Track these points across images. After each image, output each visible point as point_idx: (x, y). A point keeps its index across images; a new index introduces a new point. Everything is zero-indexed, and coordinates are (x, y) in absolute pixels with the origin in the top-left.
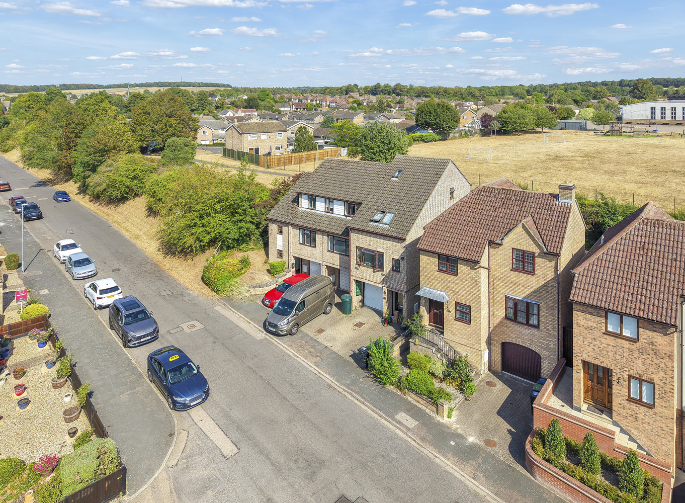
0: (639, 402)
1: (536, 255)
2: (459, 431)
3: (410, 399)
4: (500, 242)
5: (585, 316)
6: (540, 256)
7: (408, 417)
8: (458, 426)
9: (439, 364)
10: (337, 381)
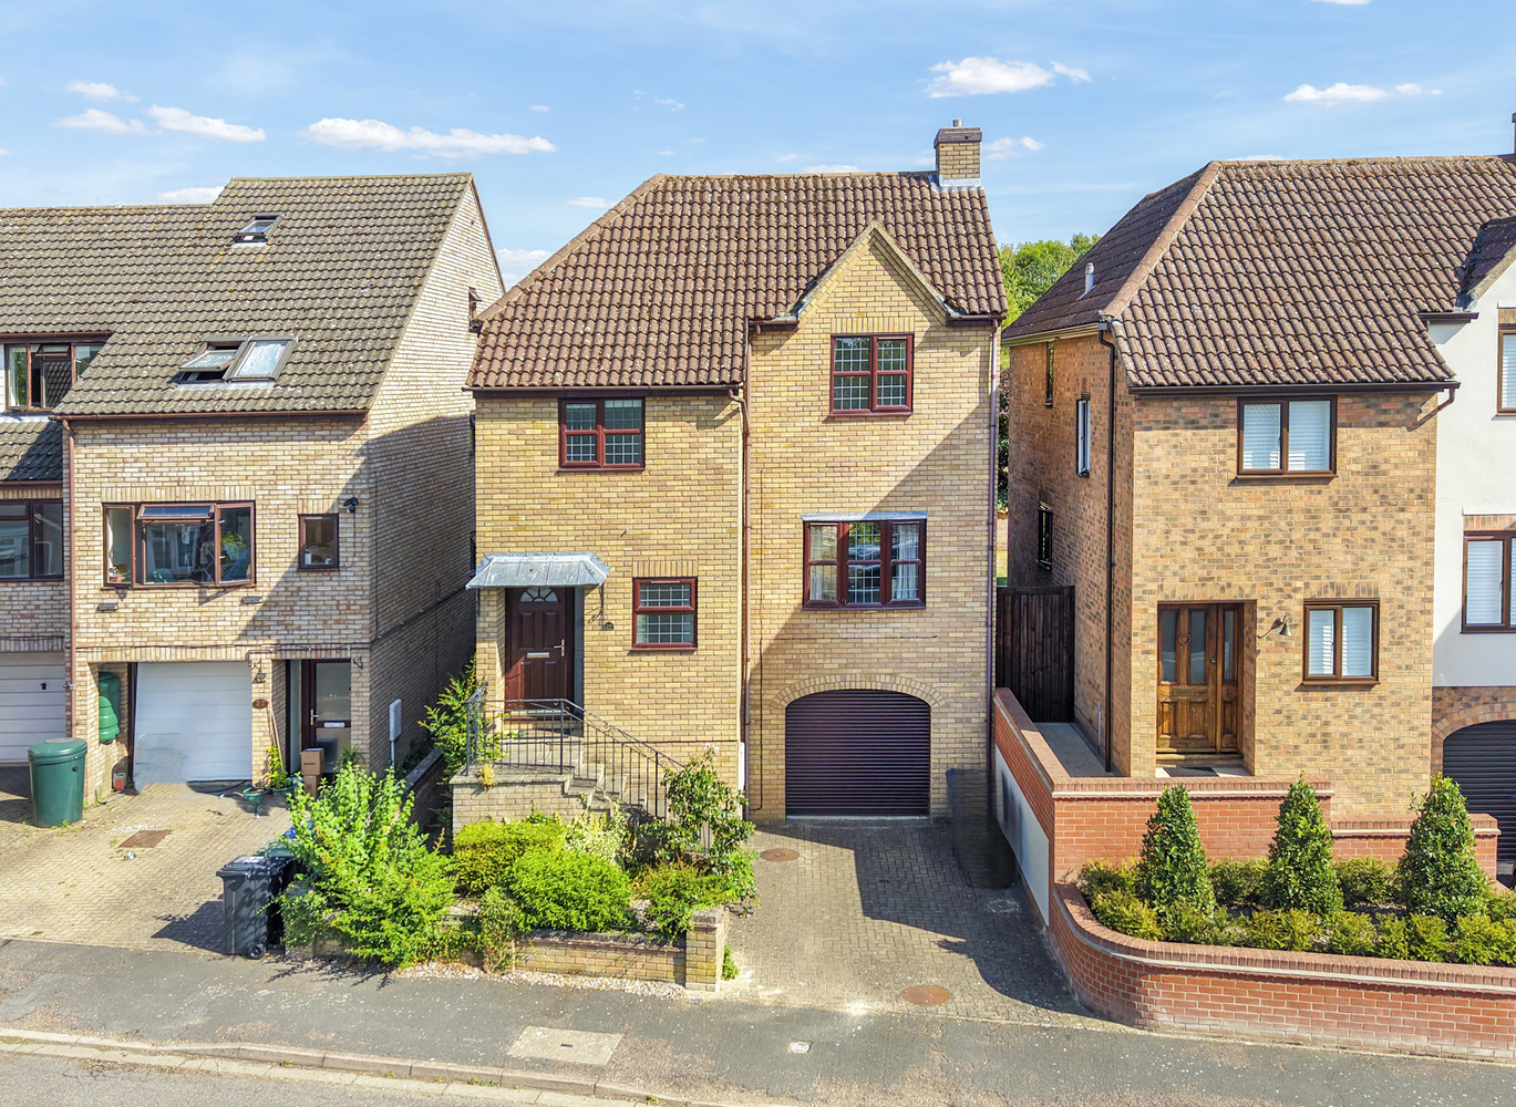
0: (1333, 683)
1: (918, 341)
2: (797, 1002)
3: (534, 978)
4: (791, 319)
5: (1174, 441)
6: (931, 342)
7: (566, 1035)
8: (778, 991)
9: (593, 833)
10: (136, 1034)
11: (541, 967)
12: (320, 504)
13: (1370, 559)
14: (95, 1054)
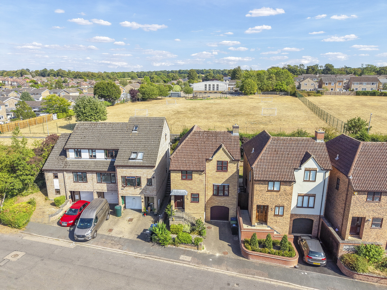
0: (278, 215)
1: (228, 162)
2: (211, 253)
3: (181, 248)
4: (211, 159)
5: (259, 186)
6: (230, 162)
7: (186, 257)
8: (209, 251)
9: (187, 226)
10: (139, 253)
11: (182, 247)
12: (149, 177)
13: (284, 201)
14: (135, 255)
